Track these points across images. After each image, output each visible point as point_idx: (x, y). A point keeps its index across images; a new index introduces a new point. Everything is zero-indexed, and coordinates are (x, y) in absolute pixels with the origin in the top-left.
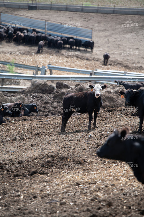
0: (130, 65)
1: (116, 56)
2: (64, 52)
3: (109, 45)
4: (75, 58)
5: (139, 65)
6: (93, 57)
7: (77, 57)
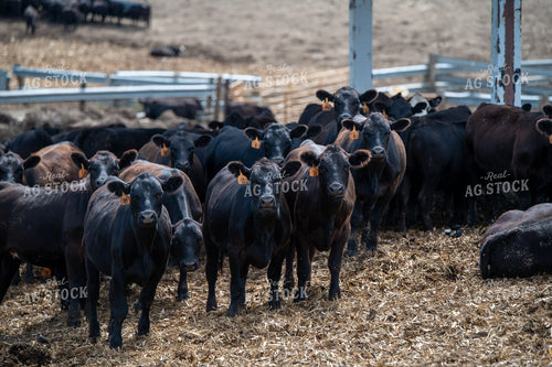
0: (226, 54)
1: (197, 35)
2: (83, 31)
3: (189, 10)
4: (106, 45)
5: (245, 53)
6: (147, 39)
7: (112, 41)
